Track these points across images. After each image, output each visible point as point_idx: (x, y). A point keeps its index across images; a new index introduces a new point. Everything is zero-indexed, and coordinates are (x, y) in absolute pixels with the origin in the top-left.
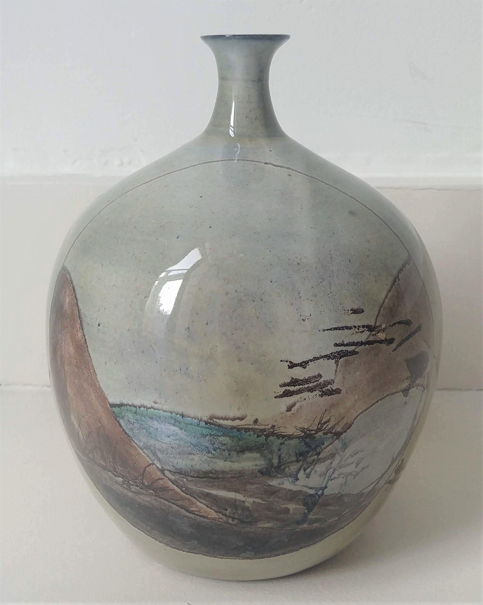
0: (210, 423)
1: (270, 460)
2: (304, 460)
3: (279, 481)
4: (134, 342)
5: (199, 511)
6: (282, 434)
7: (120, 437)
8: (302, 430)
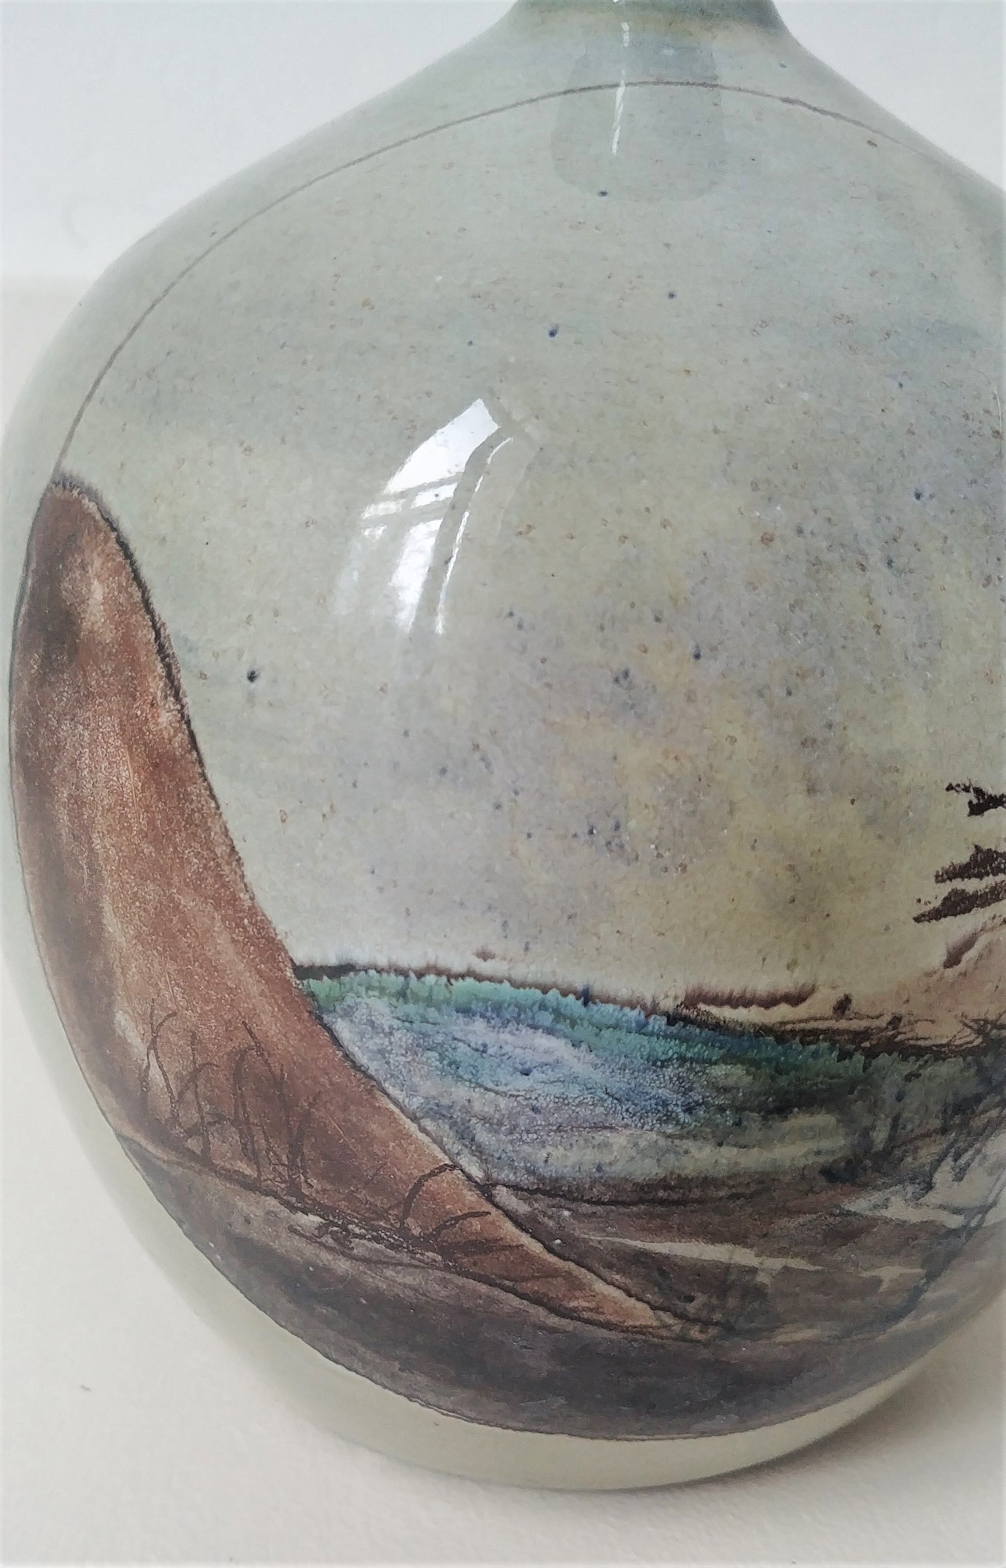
0: (686, 1020)
1: (866, 1133)
2: (964, 1124)
3: (876, 1197)
4: (406, 734)
5: (596, 1310)
6: (921, 1043)
7: (330, 1081)
8: (981, 1027)
